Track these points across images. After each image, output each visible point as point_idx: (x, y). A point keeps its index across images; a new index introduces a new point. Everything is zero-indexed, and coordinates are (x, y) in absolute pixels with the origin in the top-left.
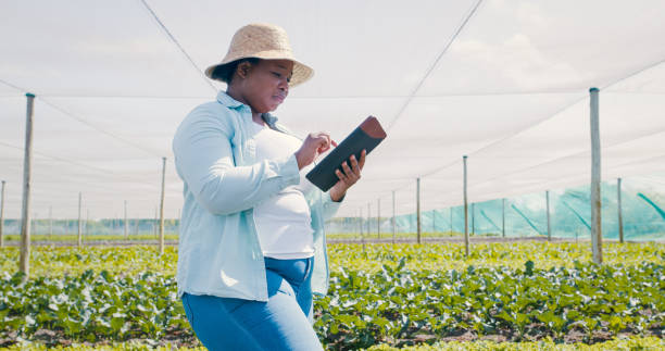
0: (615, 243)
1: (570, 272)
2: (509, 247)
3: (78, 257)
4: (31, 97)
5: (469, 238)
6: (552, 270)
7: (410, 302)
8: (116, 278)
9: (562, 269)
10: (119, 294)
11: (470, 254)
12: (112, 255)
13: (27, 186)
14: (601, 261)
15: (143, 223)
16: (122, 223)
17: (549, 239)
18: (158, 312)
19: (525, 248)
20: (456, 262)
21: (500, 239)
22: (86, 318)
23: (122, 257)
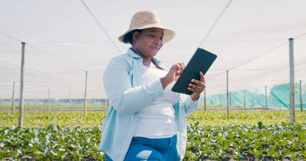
0: (298, 111)
1: (280, 127)
2: (248, 113)
3: (47, 118)
4: (23, 44)
5: (229, 108)
6: (271, 126)
7: (203, 143)
8: (63, 129)
9: (276, 126)
10: (63, 137)
11: (230, 116)
12: (62, 117)
13: (22, 85)
14: (294, 121)
15: (78, 101)
16: (68, 101)
17: (267, 109)
18: (80, 148)
19: (255, 114)
20: (223, 121)
21: (243, 109)
22: (46, 151)
23: (67, 118)
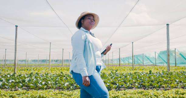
0: (174, 66)
1: (161, 73)
2: (144, 67)
4: (17, 26)
6: (157, 73)
7: (119, 80)
9: (159, 73)
11: (134, 69)
13: (16, 50)
14: (169, 70)
17: (156, 65)
20: (130, 71)
21: (142, 65)
